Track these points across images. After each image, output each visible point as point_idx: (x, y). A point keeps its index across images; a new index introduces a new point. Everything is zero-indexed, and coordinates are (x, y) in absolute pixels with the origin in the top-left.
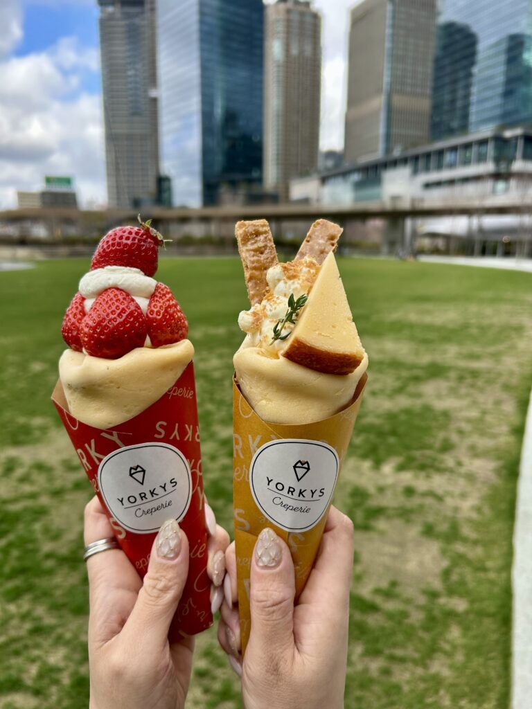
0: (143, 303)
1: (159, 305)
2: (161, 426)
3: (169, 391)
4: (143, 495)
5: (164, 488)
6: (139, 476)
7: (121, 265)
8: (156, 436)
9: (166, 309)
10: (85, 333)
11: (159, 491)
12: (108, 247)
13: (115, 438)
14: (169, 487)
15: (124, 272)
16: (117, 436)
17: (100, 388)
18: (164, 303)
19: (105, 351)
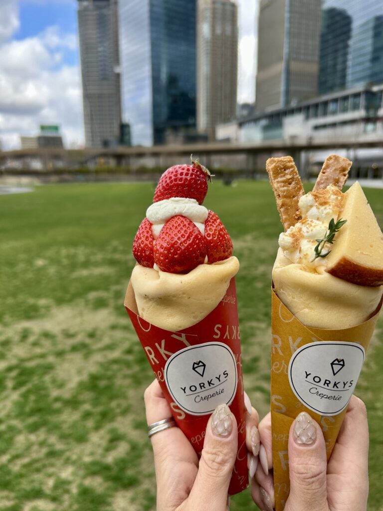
0: (201, 227)
1: (214, 228)
2: (218, 328)
3: (223, 299)
4: (202, 385)
5: (219, 379)
6: (200, 370)
7: (181, 197)
8: (215, 336)
9: (219, 231)
10: (161, 253)
11: (215, 381)
12: (171, 182)
13: (183, 339)
14: (222, 378)
15: (185, 203)
16: (185, 338)
17: (175, 298)
18: (216, 227)
19: (178, 268)
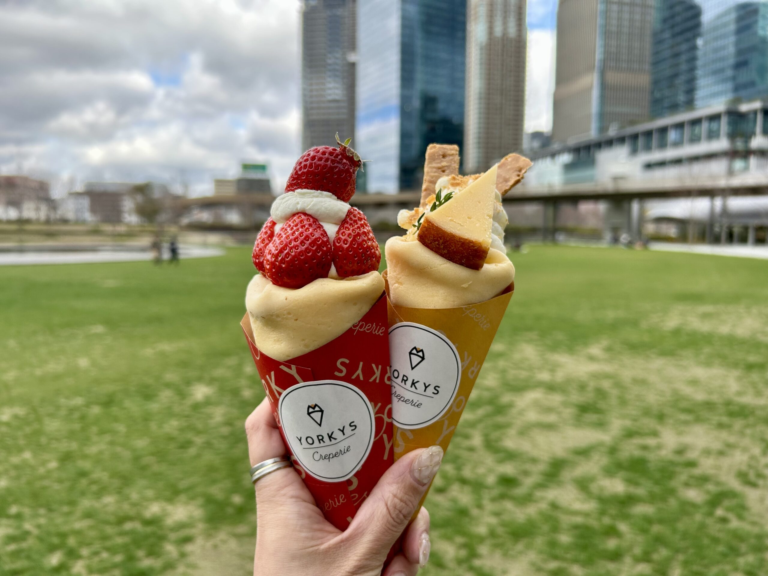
0: (331, 230)
1: (347, 232)
2: (343, 364)
3: (354, 326)
4: (320, 438)
6: (317, 416)
7: (311, 189)
8: (336, 373)
9: (355, 236)
10: (268, 261)
11: (338, 435)
12: (300, 169)
13: (293, 371)
14: (348, 430)
15: (314, 197)
17: (279, 319)
18: (353, 230)
19: (286, 280)
